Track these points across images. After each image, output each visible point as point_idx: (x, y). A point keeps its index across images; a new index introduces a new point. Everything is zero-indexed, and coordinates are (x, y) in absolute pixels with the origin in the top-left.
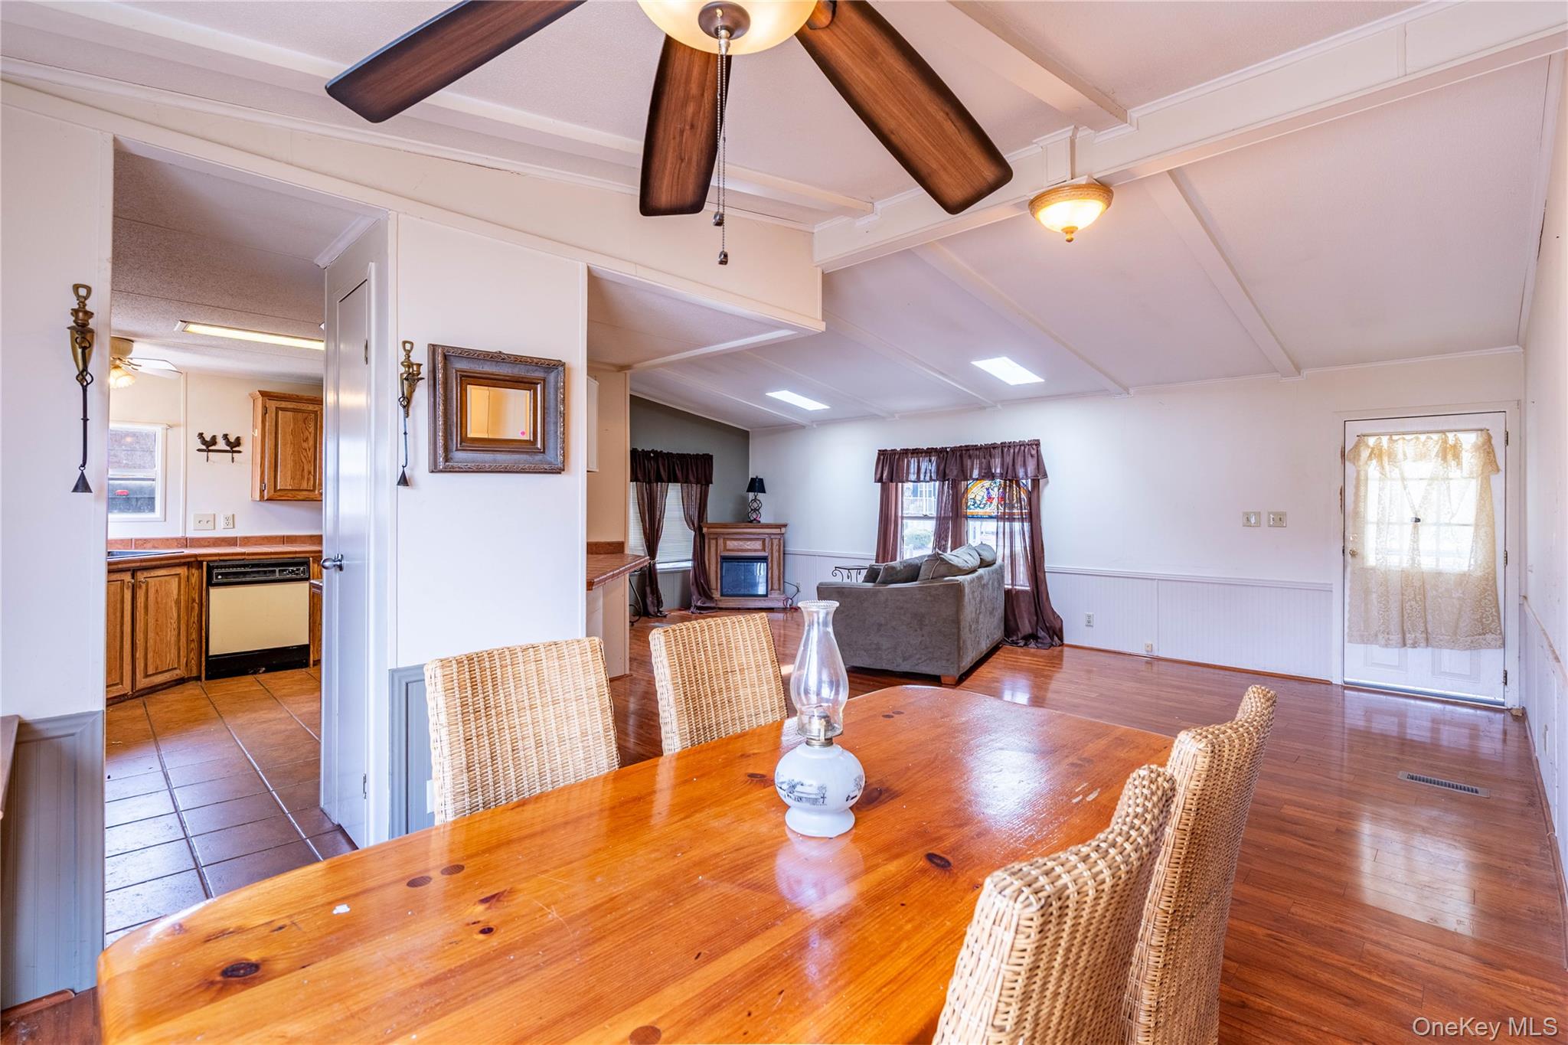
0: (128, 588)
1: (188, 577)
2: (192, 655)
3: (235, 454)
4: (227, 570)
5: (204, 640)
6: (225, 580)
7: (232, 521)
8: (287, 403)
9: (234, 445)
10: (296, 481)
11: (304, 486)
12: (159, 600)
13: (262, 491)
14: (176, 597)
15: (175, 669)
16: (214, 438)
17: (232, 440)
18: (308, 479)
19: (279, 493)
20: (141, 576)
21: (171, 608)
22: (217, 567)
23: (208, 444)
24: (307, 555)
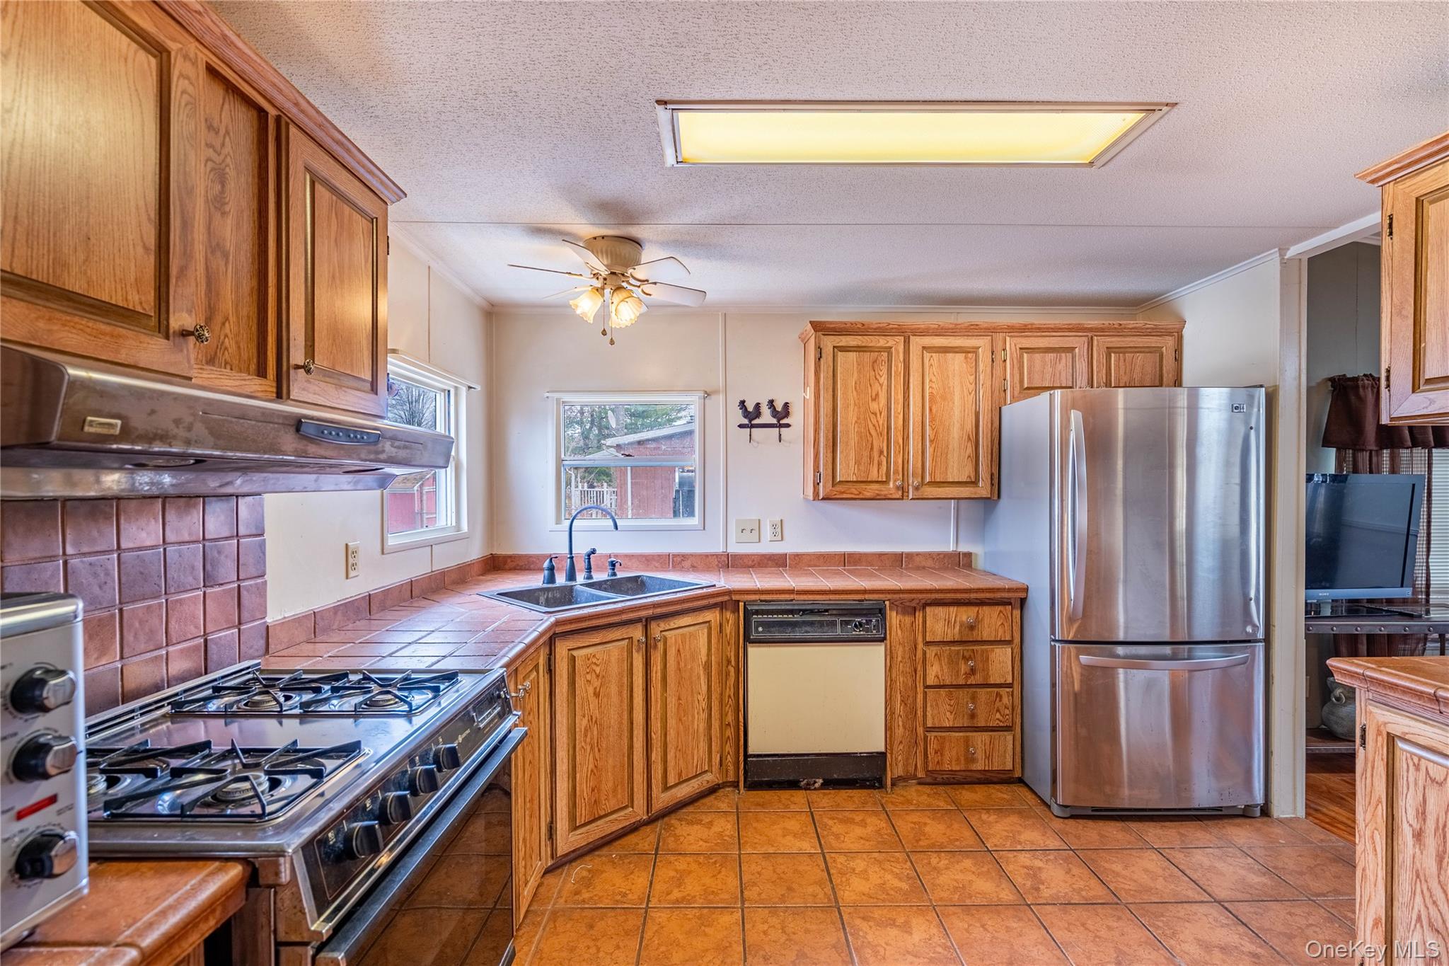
0: (638, 651)
1: (721, 625)
2: (728, 748)
3: (782, 429)
4: (770, 618)
5: (742, 728)
6: (768, 636)
7: (779, 530)
8: (849, 338)
9: (782, 415)
10: (862, 468)
11: (874, 475)
12: (682, 664)
13: (816, 485)
14: (704, 659)
15: (706, 772)
16: (758, 406)
17: (779, 408)
18: (879, 464)
19: (839, 488)
20: (656, 629)
21: (699, 678)
22: (757, 612)
23: (751, 416)
24: (882, 596)
